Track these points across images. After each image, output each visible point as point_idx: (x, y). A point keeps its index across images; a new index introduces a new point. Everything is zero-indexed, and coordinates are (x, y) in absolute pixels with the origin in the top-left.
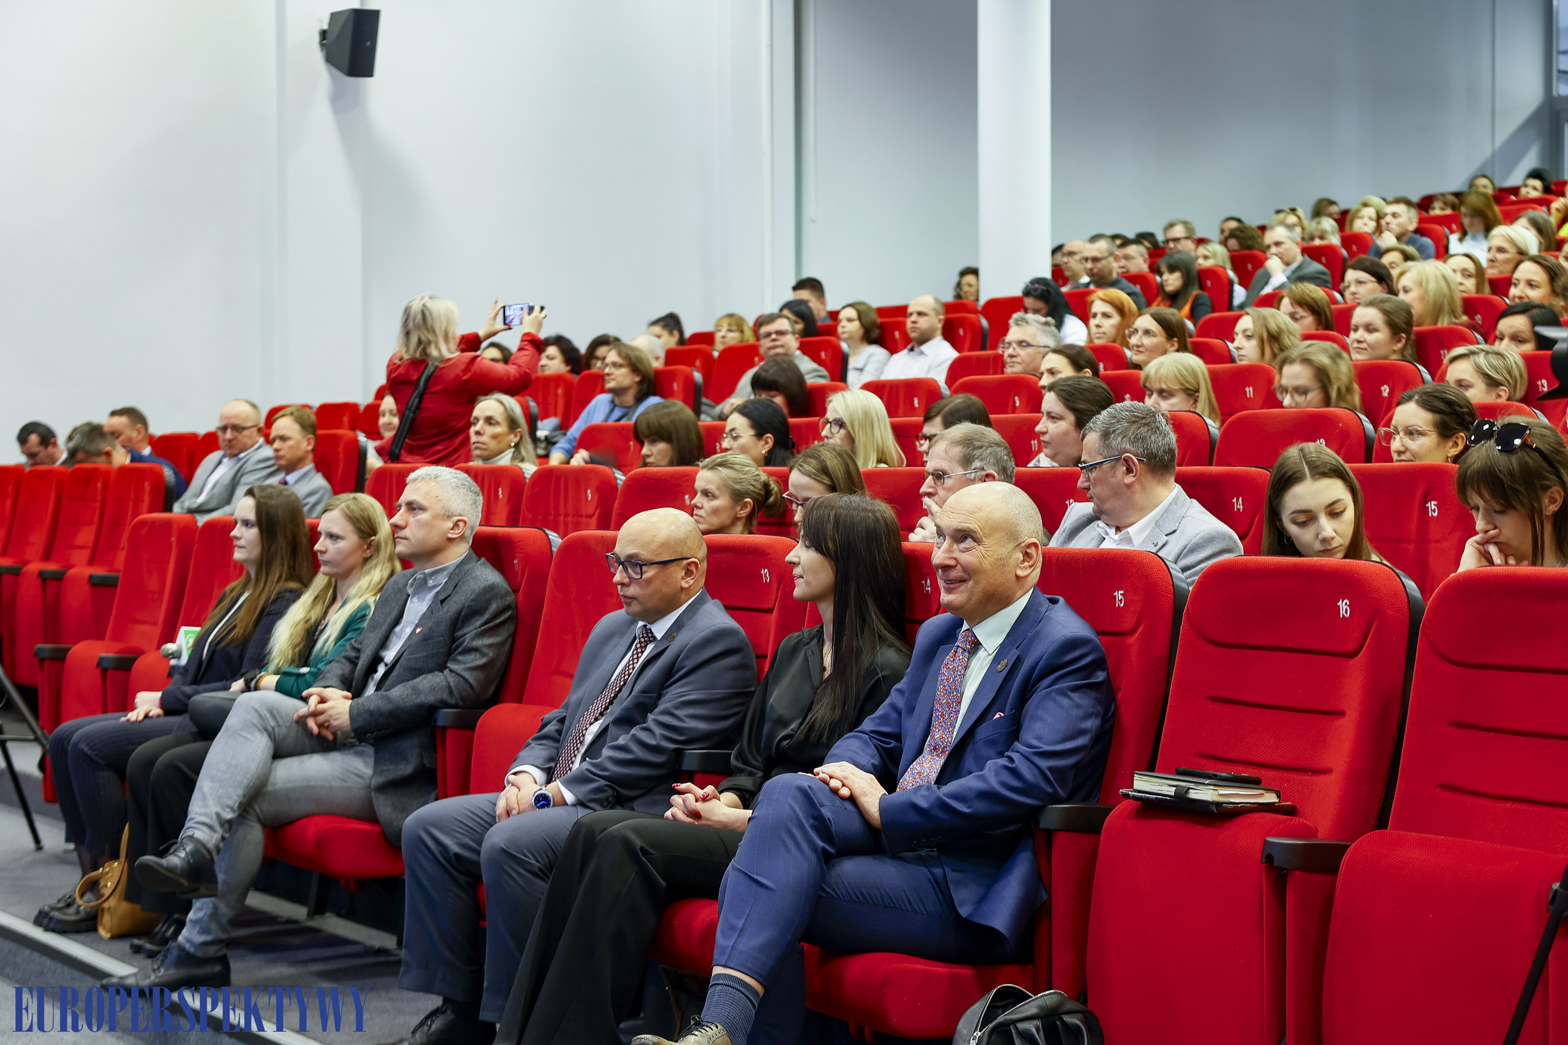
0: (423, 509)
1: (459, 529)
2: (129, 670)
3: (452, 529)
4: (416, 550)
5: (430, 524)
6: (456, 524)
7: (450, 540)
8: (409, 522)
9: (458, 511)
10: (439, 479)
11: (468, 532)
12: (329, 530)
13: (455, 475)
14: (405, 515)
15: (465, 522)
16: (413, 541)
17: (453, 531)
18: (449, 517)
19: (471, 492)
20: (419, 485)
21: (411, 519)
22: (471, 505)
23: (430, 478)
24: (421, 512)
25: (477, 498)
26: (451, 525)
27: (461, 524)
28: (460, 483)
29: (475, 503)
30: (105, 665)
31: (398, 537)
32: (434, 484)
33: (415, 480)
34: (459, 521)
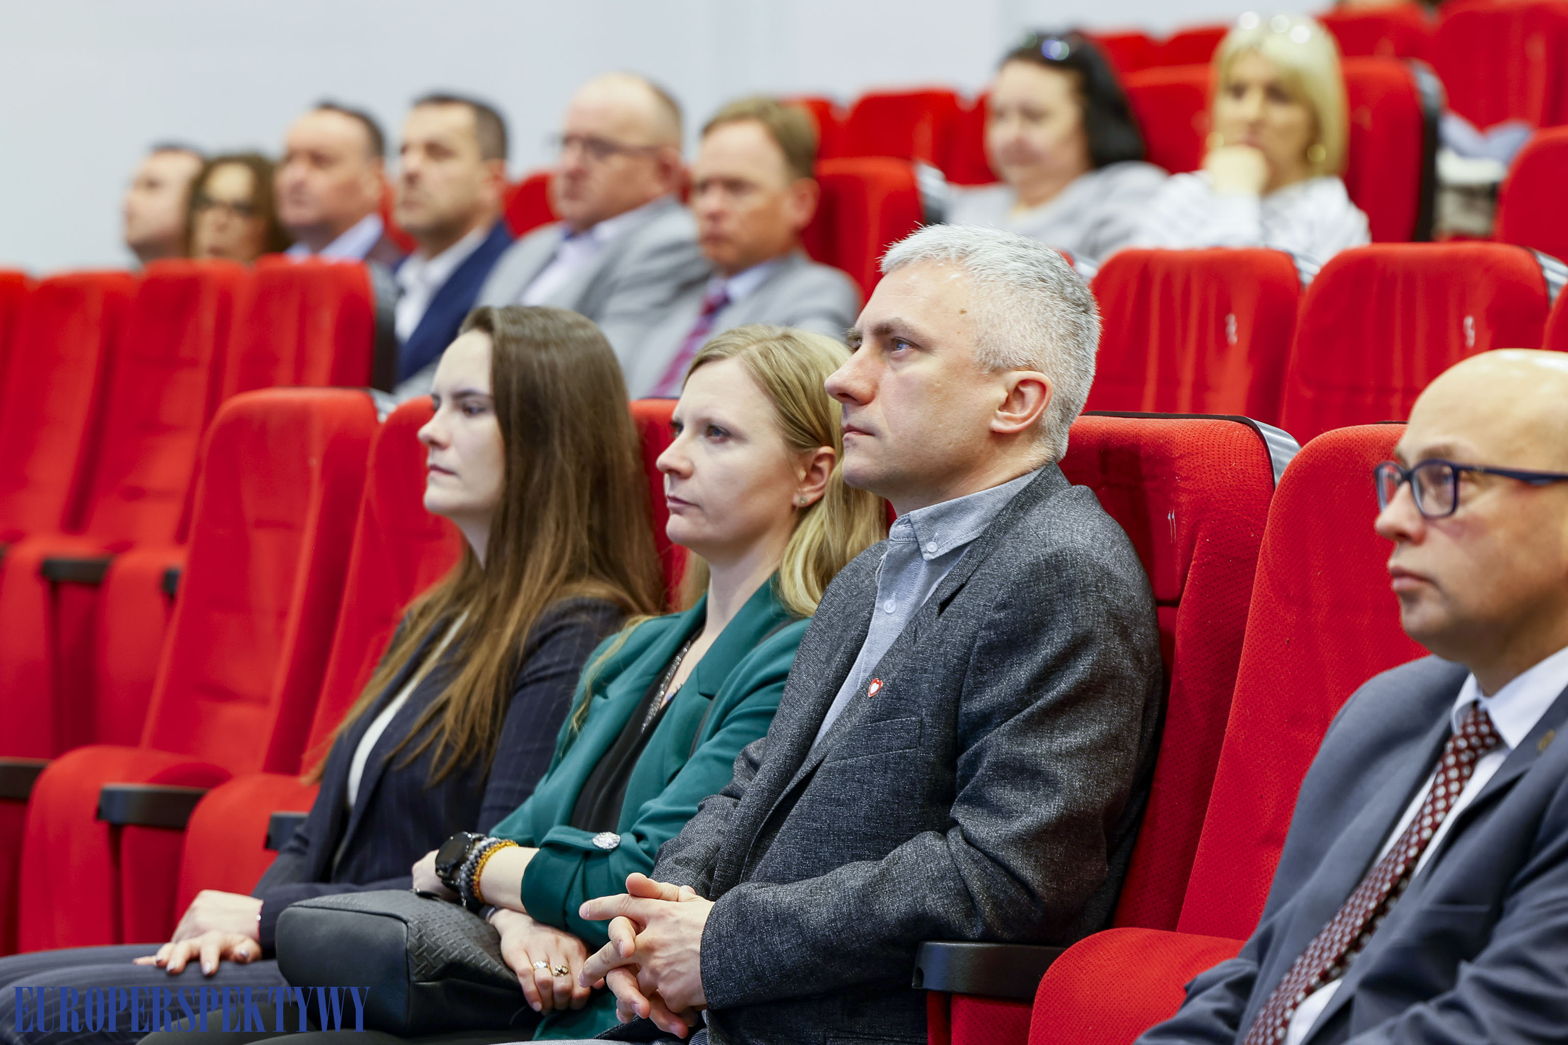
0: (920, 346)
1: (1024, 406)
2: (180, 828)
3: (1006, 405)
4: (899, 465)
5: (938, 391)
6: (1017, 393)
7: (999, 438)
8: (882, 384)
9: (1025, 355)
10: (970, 261)
11: (1051, 417)
12: (707, 414)
13: (1021, 252)
14: (870, 364)
15: (1043, 387)
16: (890, 437)
17: (1006, 414)
18: (997, 371)
19: (1065, 299)
20: (912, 277)
21: (889, 377)
22: (1063, 338)
23: (947, 259)
24: (916, 354)
25: (1083, 319)
26: (1001, 394)
27: (1031, 392)
28: (1032, 272)
29: (1076, 331)
30: (118, 814)
31: (850, 429)
32: (955, 275)
33: (903, 263)
34: (1024, 382)
